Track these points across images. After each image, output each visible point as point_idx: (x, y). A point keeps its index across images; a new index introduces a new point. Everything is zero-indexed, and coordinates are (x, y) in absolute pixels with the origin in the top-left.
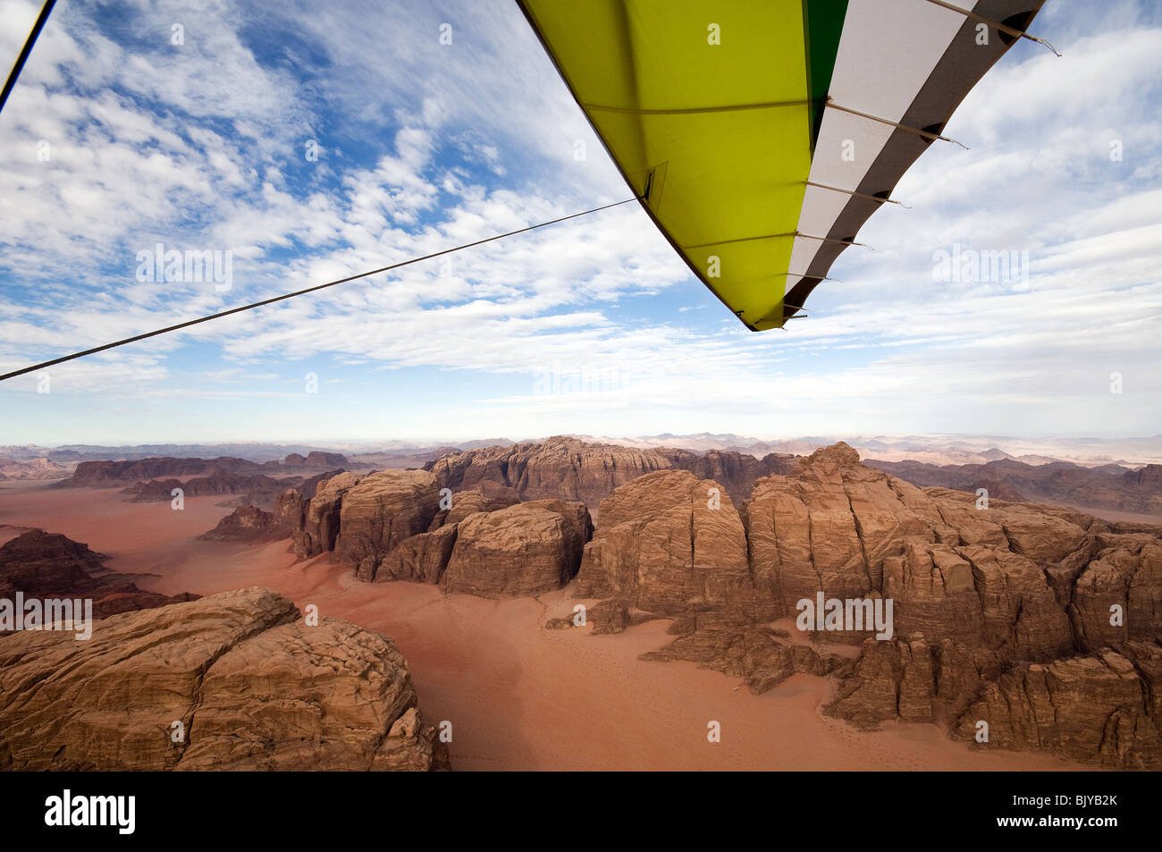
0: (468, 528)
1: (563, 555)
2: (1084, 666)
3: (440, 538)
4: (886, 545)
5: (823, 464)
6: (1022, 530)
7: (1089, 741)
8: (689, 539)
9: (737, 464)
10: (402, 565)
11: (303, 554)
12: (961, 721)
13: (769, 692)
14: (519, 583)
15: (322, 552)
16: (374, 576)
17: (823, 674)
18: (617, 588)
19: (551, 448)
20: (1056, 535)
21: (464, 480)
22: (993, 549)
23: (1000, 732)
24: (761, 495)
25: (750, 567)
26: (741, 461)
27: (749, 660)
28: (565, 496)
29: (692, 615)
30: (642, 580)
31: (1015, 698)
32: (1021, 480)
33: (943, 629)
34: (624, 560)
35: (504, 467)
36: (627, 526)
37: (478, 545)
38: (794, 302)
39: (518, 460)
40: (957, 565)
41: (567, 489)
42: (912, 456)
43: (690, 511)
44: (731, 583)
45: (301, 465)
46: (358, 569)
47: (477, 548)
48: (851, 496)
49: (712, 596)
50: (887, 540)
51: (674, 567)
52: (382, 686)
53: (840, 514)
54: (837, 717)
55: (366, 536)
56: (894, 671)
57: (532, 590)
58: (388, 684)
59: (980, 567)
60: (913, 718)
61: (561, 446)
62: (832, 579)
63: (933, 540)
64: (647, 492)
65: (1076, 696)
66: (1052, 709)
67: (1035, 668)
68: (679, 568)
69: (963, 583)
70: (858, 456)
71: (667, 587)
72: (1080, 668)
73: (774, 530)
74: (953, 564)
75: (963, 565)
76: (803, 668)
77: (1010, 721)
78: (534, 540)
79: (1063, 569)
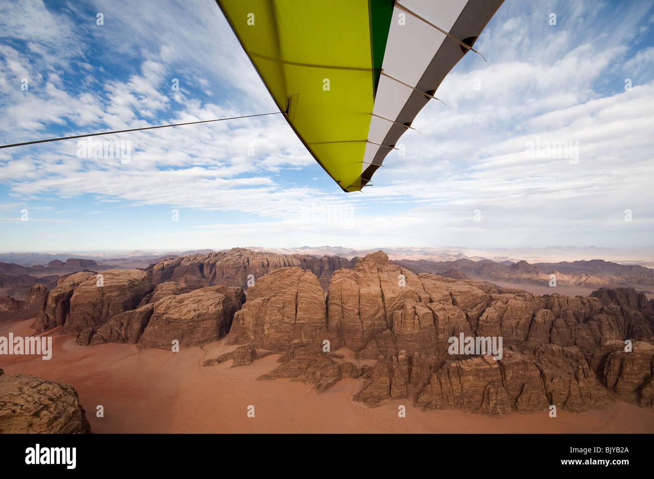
0: (161, 306)
1: (222, 319)
2: (474, 362)
3: (141, 313)
4: (395, 304)
5: (368, 263)
6: (458, 294)
7: (477, 402)
8: (294, 306)
9: (337, 263)
10: (111, 332)
11: (41, 328)
12: (419, 396)
13: (327, 391)
14: (191, 339)
15: (56, 326)
16: (89, 341)
17: (358, 377)
18: (252, 337)
19: (232, 254)
20: (472, 295)
21: (174, 275)
22: (443, 304)
23: (436, 400)
24: (336, 280)
25: (327, 320)
26: (339, 261)
27: (318, 374)
28: (238, 283)
29: (291, 350)
30: (266, 332)
31: (444, 381)
32: (469, 269)
33: (418, 347)
34: (256, 320)
35: (201, 267)
36: (259, 300)
37: (166, 316)
38: (366, 177)
39: (211, 262)
40: (426, 313)
41: (239, 279)
42: (425, 258)
43: (296, 290)
44: (315, 331)
45: (61, 267)
46: (78, 337)
47: (164, 318)
48: (381, 279)
49: (305, 338)
50: (396, 302)
51: (285, 323)
52: (50, 421)
53: (374, 289)
54: (360, 401)
55: (89, 314)
56: (389, 372)
57: (200, 342)
58: (56, 419)
59: (437, 313)
60: (397, 397)
61: (238, 254)
62: (368, 324)
63: (418, 300)
64: (275, 280)
65: (471, 378)
66: (461, 386)
67: (454, 364)
68: (288, 323)
69: (430, 321)
70: (388, 258)
71: (280, 335)
72: (473, 363)
73: (341, 299)
74: (424, 313)
75: (429, 313)
76: (346, 375)
77: (442, 394)
78: (204, 311)
79: (473, 313)
